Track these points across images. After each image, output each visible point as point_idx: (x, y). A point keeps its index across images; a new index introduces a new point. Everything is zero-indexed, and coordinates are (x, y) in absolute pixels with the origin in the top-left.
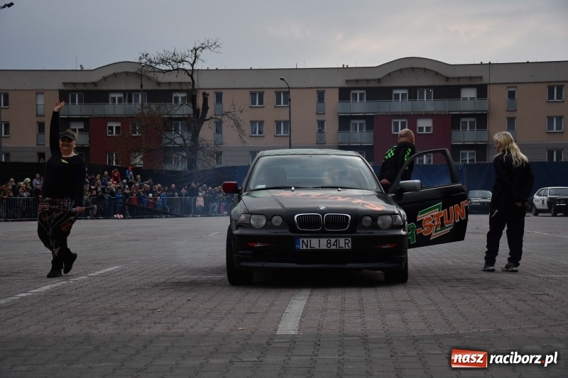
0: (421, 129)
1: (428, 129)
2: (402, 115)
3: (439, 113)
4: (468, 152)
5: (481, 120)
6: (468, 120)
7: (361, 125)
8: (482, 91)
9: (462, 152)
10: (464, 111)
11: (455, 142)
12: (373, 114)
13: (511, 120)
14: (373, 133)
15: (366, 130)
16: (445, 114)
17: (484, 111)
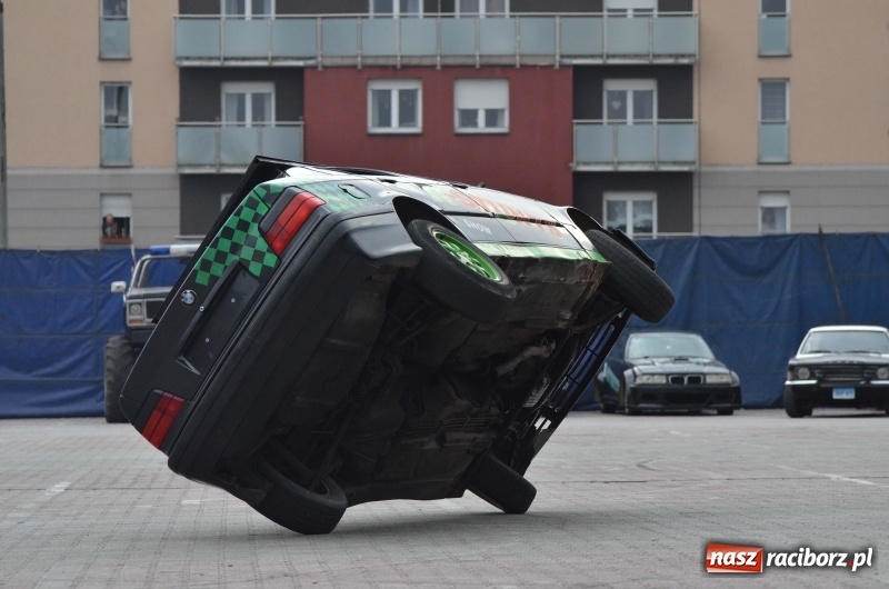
0: (470, 116)
1: (492, 116)
2: (405, 67)
3: (530, 62)
4: (629, 199)
5: (674, 86)
6: (630, 87)
7: (259, 101)
9: (610, 197)
10: (614, 56)
11: (586, 164)
12: (301, 63)
13: (773, 90)
14: (301, 130)
15: (277, 119)
16: (551, 66)
17: (683, 56)
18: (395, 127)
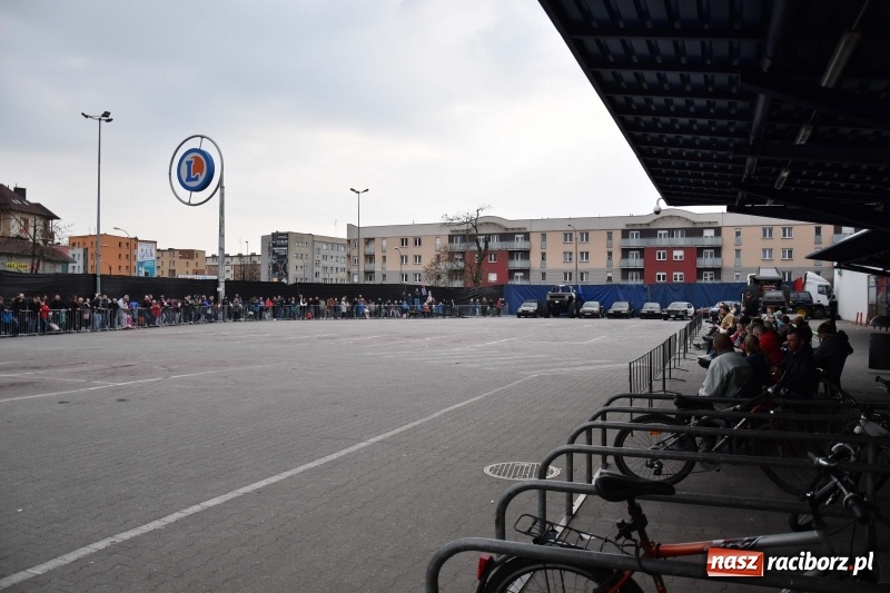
0: (676, 257)
1: (681, 257)
3: (688, 246)
4: (708, 273)
5: (718, 251)
6: (709, 251)
7: (636, 254)
8: (718, 231)
9: (704, 273)
10: (706, 245)
11: (699, 266)
12: (645, 247)
13: (738, 251)
14: (644, 260)
15: (640, 258)
16: (692, 247)
17: (719, 245)
18: (662, 259)
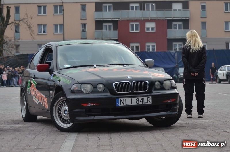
0: (148, 29)
1: (152, 29)
2: (136, 20)
3: (159, 19)
4: (178, 43)
5: (186, 23)
6: (178, 23)
7: (110, 26)
8: (185, 5)
9: (174, 43)
10: (175, 18)
11: (169, 37)
12: (117, 19)
13: (204, 24)
14: (117, 32)
15: (113, 29)
16: (163, 20)
17: (187, 18)
18: (135, 31)
